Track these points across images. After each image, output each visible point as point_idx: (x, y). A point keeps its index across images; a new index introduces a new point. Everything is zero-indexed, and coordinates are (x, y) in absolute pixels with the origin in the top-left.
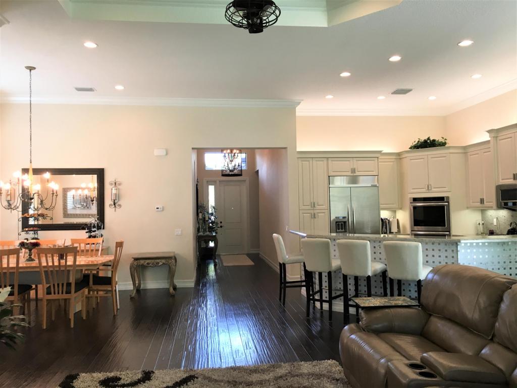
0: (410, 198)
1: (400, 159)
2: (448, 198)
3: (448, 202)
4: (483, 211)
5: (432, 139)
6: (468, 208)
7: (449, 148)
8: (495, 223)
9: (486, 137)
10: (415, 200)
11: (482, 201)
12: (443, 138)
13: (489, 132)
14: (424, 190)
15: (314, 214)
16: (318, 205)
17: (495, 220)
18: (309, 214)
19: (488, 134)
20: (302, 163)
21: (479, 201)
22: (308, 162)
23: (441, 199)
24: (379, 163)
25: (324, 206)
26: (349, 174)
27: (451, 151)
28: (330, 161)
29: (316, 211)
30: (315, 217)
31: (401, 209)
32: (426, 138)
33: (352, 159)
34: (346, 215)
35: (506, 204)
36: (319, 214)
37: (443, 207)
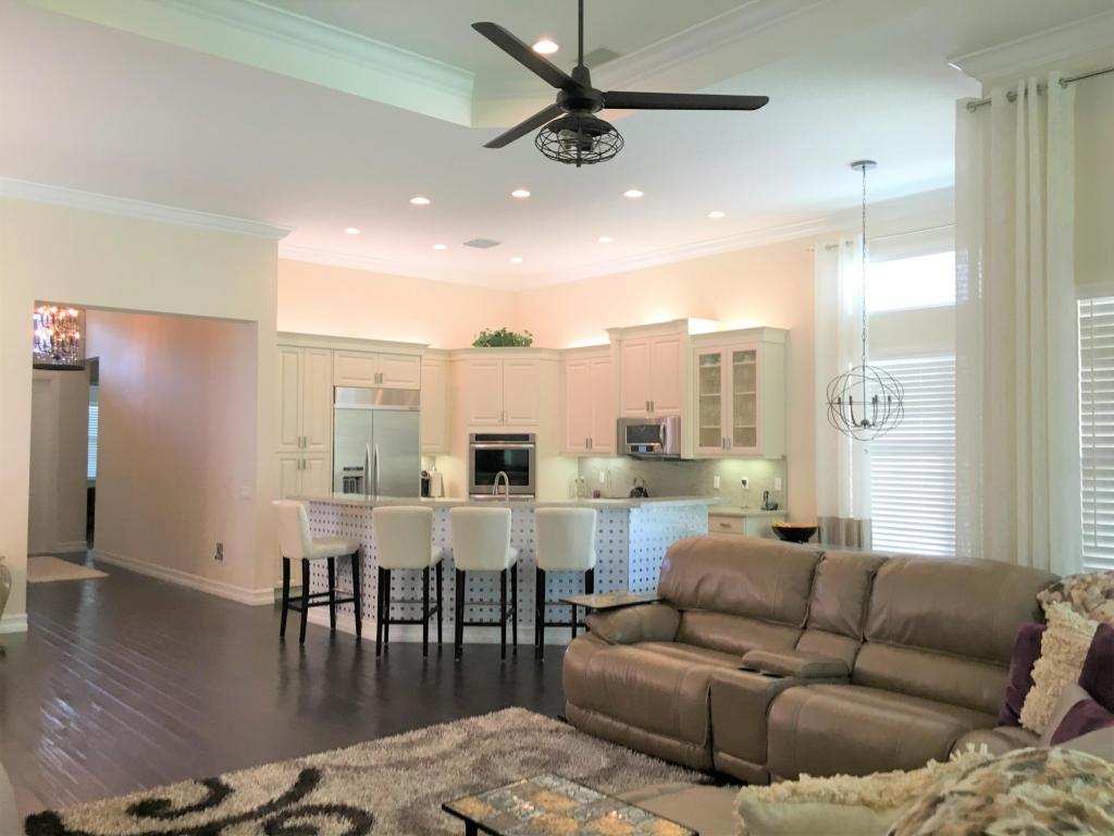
0: (471, 435)
1: (451, 361)
2: (534, 435)
3: (534, 443)
4: (581, 459)
5: (508, 331)
6: (560, 454)
7: (539, 350)
8: (602, 480)
9: (604, 340)
10: (480, 438)
11: (589, 443)
12: (526, 332)
13: (610, 331)
14: (495, 421)
15: (304, 462)
16: (312, 444)
17: (602, 475)
18: (292, 462)
19: (607, 335)
20: (284, 357)
21: (584, 442)
22: (295, 355)
23: (525, 438)
24: (423, 368)
25: (321, 446)
26: (371, 383)
27: (542, 355)
28: (336, 357)
29: (306, 456)
30: (304, 467)
31: (448, 453)
32: (500, 329)
33: (375, 356)
34: (363, 465)
35: (635, 449)
36: (314, 462)
37: (526, 452)
